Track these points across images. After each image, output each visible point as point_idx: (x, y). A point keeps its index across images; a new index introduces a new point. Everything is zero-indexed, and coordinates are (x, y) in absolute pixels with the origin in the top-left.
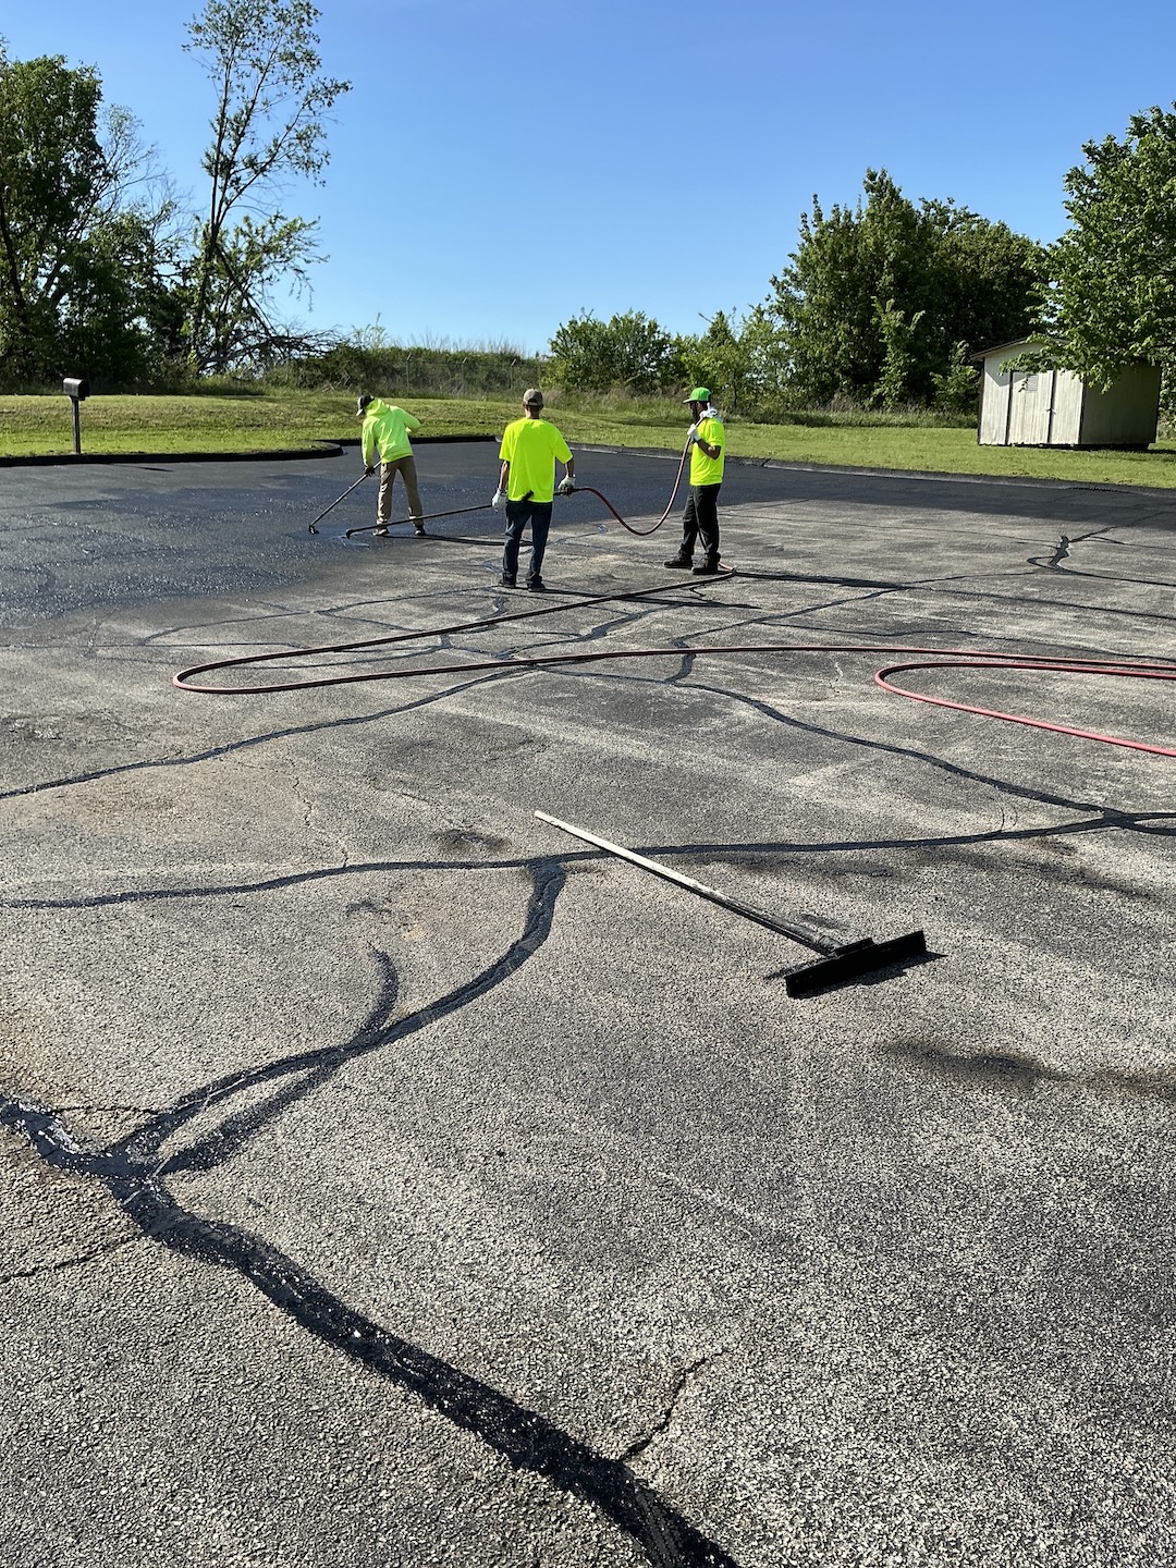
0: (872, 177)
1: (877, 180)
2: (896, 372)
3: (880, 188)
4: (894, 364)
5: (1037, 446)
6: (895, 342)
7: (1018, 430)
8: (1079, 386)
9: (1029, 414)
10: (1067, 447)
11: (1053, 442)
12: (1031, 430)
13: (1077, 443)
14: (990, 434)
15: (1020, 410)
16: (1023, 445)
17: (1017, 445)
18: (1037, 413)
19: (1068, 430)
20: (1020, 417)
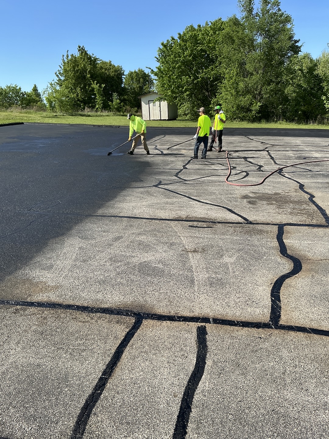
0: (80, 47)
1: (81, 48)
2: (100, 101)
3: (82, 50)
4: (99, 99)
5: (158, 120)
6: (98, 93)
7: (152, 116)
8: (166, 104)
9: (155, 112)
10: (165, 120)
11: (162, 119)
12: (155, 116)
13: (168, 119)
14: (145, 117)
15: (152, 111)
16: (154, 120)
17: (153, 120)
18: (157, 112)
19: (165, 116)
20: (152, 113)
